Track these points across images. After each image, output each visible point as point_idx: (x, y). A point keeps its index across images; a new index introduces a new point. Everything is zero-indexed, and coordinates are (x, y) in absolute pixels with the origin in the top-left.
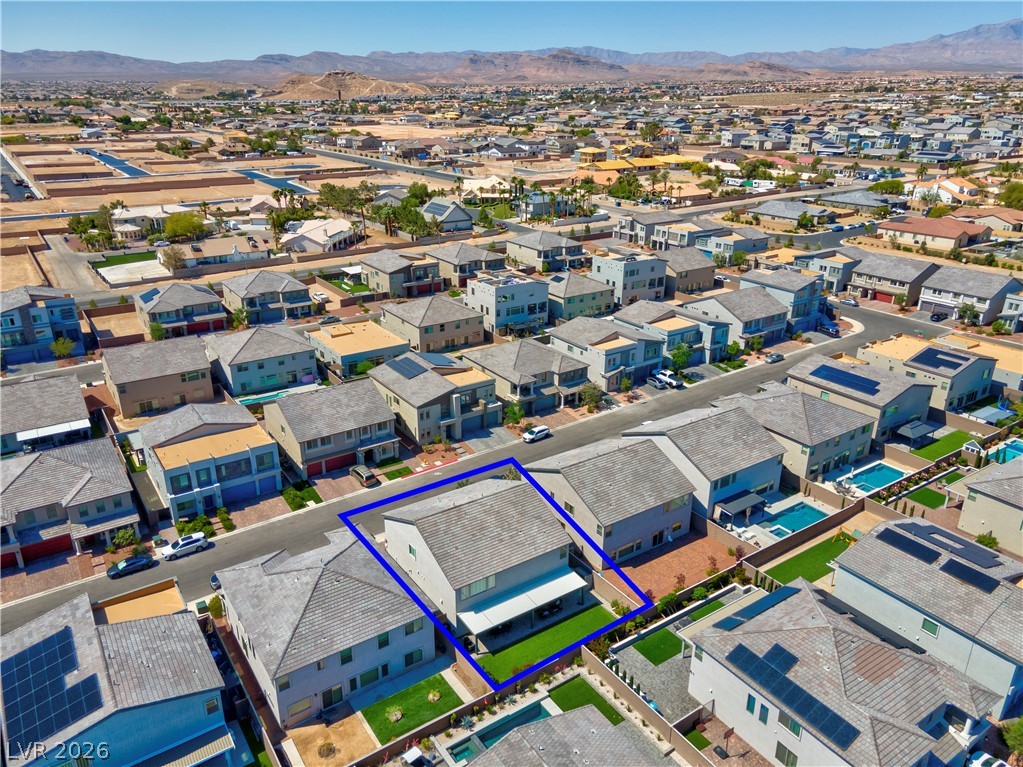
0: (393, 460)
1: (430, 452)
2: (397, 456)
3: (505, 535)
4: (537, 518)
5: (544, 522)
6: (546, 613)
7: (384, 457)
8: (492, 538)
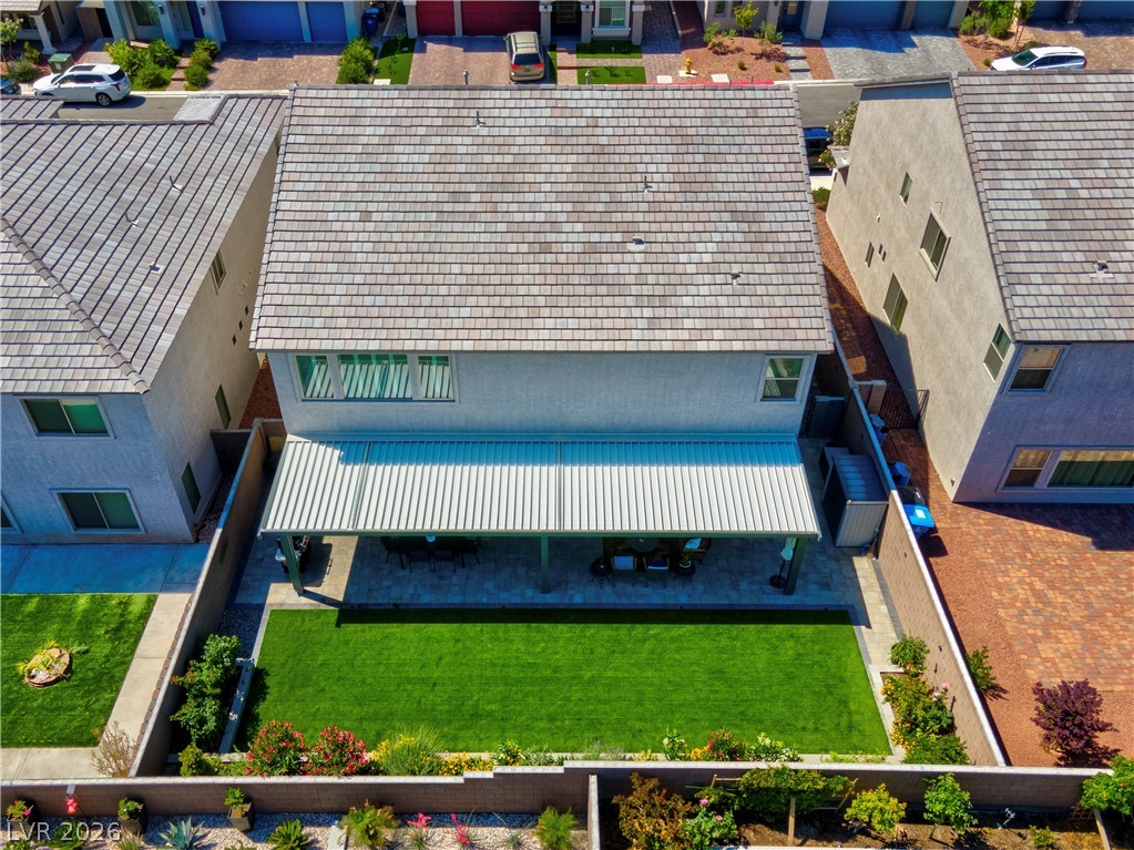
0: (624, 46)
1: (720, 51)
2: (637, 40)
3: (574, 234)
4: (737, 216)
5: (760, 239)
6: (624, 562)
7: (601, 32)
8: (517, 228)
